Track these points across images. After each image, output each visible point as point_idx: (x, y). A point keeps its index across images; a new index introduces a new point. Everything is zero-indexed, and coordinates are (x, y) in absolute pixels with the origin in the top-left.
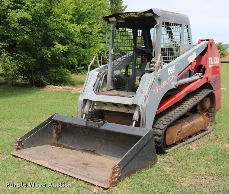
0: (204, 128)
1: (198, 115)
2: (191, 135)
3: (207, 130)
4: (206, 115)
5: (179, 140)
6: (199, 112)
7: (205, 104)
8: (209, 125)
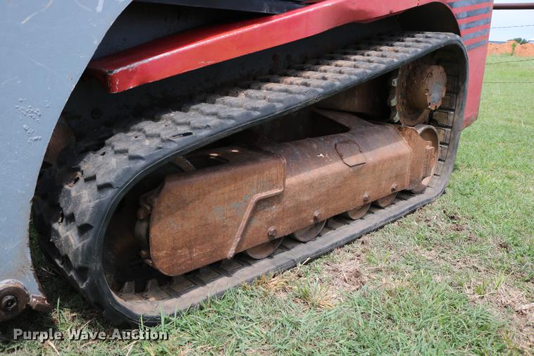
0: (411, 182)
1: (391, 128)
2: (346, 213)
3: (422, 192)
4: (422, 135)
5: (266, 240)
6: (397, 118)
7: (423, 88)
8: (432, 174)
